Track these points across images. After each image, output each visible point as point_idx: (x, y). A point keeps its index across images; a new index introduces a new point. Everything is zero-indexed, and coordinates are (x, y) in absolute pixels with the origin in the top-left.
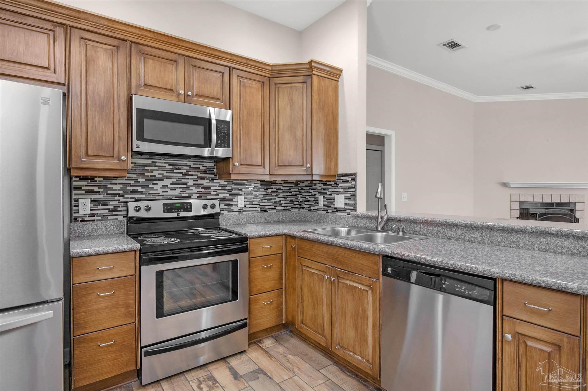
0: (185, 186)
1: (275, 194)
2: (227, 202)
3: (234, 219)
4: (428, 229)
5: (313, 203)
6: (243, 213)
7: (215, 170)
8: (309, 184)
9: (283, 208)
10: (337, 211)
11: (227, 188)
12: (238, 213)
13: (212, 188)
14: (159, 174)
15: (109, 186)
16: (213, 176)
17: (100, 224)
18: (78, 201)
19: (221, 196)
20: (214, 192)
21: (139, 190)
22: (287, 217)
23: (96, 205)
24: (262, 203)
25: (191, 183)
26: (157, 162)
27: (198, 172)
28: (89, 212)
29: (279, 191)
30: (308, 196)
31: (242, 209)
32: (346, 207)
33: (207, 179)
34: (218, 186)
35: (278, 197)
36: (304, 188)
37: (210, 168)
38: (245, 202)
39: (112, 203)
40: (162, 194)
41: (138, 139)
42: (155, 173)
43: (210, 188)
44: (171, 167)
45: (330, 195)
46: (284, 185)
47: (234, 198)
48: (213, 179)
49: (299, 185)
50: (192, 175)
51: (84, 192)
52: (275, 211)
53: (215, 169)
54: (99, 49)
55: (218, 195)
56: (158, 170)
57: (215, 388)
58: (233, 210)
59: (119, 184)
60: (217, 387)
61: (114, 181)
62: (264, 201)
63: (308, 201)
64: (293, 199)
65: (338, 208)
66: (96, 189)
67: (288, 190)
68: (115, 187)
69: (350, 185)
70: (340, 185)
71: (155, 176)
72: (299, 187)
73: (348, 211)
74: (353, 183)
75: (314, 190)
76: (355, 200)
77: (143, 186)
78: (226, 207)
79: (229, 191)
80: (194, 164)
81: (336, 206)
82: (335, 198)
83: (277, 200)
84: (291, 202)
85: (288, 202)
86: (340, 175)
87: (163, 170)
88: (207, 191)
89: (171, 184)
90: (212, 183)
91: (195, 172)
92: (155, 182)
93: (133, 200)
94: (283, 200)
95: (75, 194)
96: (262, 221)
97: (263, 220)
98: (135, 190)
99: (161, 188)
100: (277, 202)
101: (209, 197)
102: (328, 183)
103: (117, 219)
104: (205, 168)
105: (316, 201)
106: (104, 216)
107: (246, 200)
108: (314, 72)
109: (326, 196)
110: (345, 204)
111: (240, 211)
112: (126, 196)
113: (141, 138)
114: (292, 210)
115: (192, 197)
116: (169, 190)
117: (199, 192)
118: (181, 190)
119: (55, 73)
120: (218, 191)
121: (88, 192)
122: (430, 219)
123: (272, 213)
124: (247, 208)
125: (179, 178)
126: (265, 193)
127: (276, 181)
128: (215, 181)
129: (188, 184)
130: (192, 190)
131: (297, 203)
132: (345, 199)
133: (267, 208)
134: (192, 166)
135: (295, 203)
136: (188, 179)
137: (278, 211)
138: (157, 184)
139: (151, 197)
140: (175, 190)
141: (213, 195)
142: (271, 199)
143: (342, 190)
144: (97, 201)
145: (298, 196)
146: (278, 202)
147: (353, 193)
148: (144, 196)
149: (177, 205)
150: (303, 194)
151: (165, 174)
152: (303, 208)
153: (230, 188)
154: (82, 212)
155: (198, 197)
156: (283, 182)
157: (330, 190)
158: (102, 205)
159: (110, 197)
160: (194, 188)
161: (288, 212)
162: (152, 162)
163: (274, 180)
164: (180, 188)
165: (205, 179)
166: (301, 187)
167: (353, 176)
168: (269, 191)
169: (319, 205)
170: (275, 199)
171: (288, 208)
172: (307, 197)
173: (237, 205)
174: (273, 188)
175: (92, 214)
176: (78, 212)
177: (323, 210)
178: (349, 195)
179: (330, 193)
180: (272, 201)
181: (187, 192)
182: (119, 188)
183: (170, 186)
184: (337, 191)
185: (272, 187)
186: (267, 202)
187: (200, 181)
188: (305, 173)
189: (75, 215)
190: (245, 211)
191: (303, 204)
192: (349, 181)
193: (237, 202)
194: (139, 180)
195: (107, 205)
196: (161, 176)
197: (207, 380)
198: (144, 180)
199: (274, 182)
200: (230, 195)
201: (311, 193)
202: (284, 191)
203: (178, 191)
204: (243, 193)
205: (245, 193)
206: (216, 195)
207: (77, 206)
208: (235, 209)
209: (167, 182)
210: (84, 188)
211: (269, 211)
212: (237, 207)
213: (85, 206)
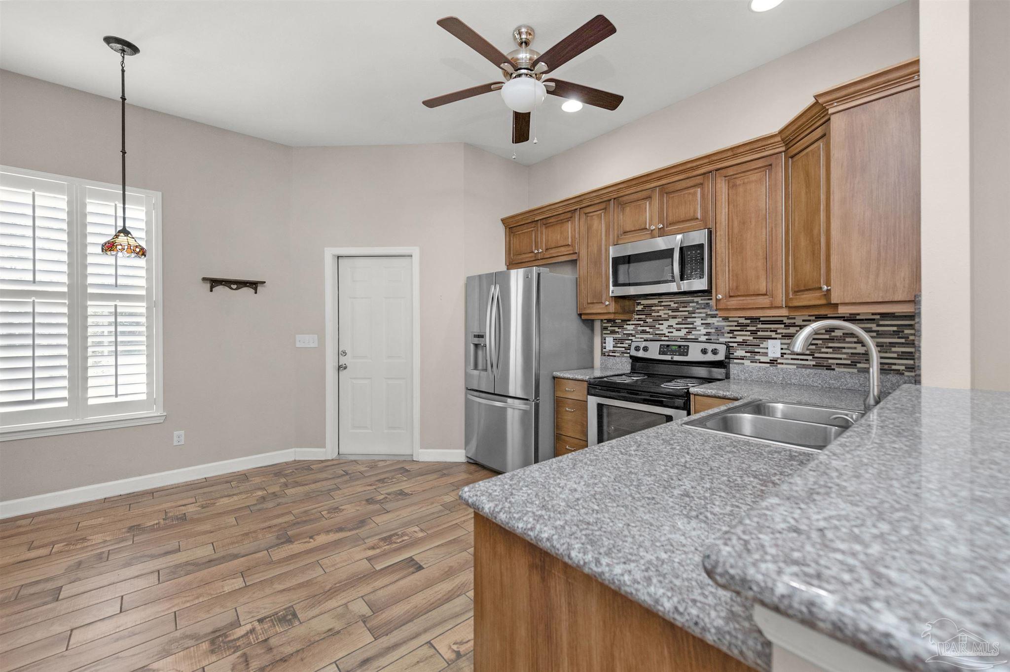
0: (691, 326)
2: (750, 348)
3: (760, 373)
6: (779, 366)
11: (749, 328)
12: (768, 365)
14: (664, 314)
15: (625, 326)
17: (618, 359)
18: (605, 339)
19: (739, 339)
20: (728, 333)
21: (647, 331)
23: (616, 343)
24: (820, 353)
25: (698, 322)
26: (662, 302)
27: (707, 308)
28: (612, 349)
31: (777, 361)
34: (736, 326)
38: (782, 349)
39: (627, 342)
40: (667, 334)
42: (661, 313)
44: (676, 305)
46: (881, 323)
47: (762, 343)
50: (700, 313)
51: (609, 332)
52: (855, 371)
54: (594, 217)
55: (736, 338)
56: (663, 310)
58: (760, 360)
59: (632, 324)
61: (628, 323)
62: (823, 350)
66: (617, 329)
67: (894, 331)
68: (629, 327)
71: (661, 316)
77: (651, 327)
78: (749, 354)
80: (702, 300)
85: (895, 355)
87: (669, 310)
89: (676, 324)
91: (703, 308)
92: (660, 322)
93: (643, 340)
95: (605, 334)
97: (820, 382)
98: (644, 330)
99: (667, 328)
100: (859, 354)
106: (623, 353)
107: (784, 347)
108: (832, 111)
111: (773, 362)
112: (637, 336)
115: (700, 339)
116: (674, 330)
117: (708, 334)
118: (687, 330)
120: (736, 333)
121: (613, 332)
123: (842, 372)
124: (787, 359)
125: (685, 318)
126: (827, 337)
127: (858, 314)
129: (695, 324)
130: (700, 330)
133: (833, 364)
134: (699, 303)
136: (695, 317)
138: (662, 324)
139: (657, 337)
140: (680, 330)
142: (844, 348)
144: (617, 340)
146: (863, 354)
149: (674, 348)
151: (670, 313)
153: (754, 328)
154: (608, 349)
155: (707, 339)
156: (878, 317)
158: (620, 344)
159: (625, 337)
160: (701, 328)
162: (659, 302)
164: (685, 328)
165: (716, 317)
170: (855, 348)
173: (766, 354)
175: (614, 350)
176: (605, 348)
180: (844, 351)
181: (693, 332)
182: (632, 329)
183: (675, 326)
186: (830, 353)
187: (710, 320)
189: (604, 350)
190: (780, 363)
193: (767, 348)
194: (648, 320)
195: (623, 343)
196: (666, 316)
198: (651, 320)
199: (850, 317)
200: (754, 338)
203: (684, 332)
204: (780, 336)
205: (782, 336)
206: (731, 338)
207: (605, 343)
208: (763, 359)
209: (673, 322)
210: (609, 328)
211: (837, 369)
212: (767, 356)
213: (610, 344)
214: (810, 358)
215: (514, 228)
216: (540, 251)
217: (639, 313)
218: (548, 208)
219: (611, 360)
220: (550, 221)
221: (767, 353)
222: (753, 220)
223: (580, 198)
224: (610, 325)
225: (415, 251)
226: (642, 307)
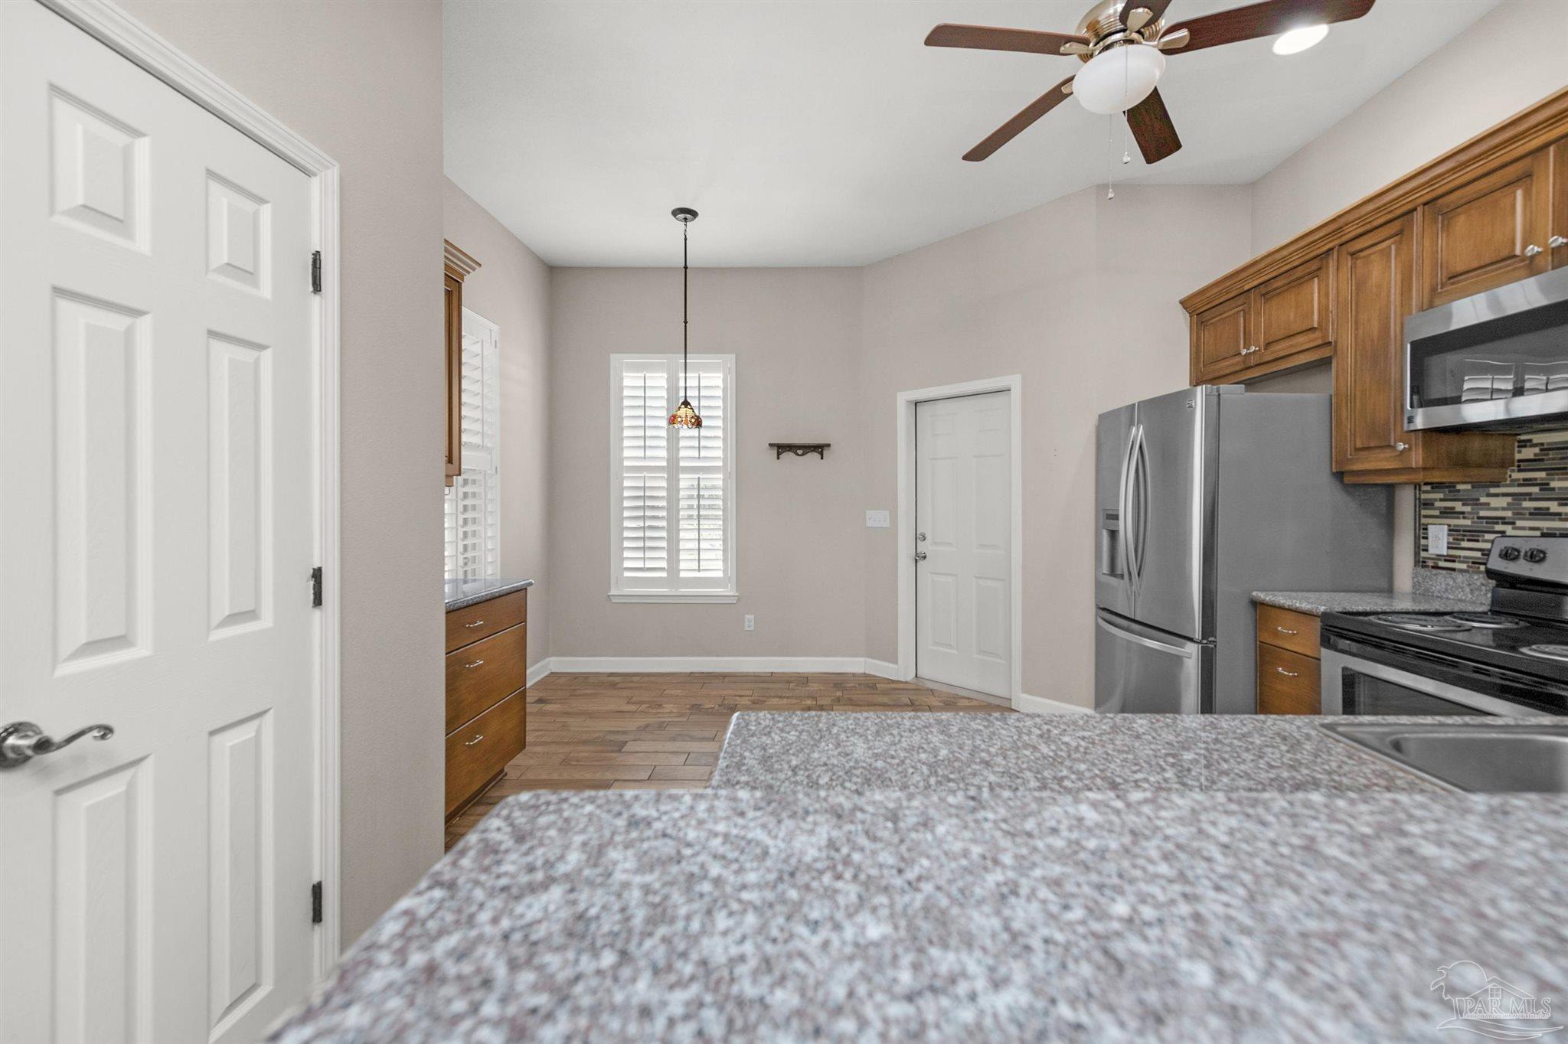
15: (1483, 500)
17: (1460, 578)
18: (1426, 529)
21: (1552, 511)
23: (1458, 540)
28: (1445, 552)
39: (1488, 536)
51: (1436, 513)
54: (1372, 257)
59: (1504, 495)
61: (1493, 490)
66: (1458, 506)
68: (1495, 502)
93: (1538, 533)
95: (1425, 517)
98: (1540, 509)
106: (1473, 563)
112: (1519, 523)
121: (1445, 513)
144: (1459, 531)
154: (1433, 551)
158: (1469, 540)
159: (1484, 525)
175: (1451, 556)
176: (1427, 550)
182: (1505, 505)
189: (1423, 554)
194: (1553, 484)
195: (1478, 541)
207: (1426, 538)
210: (1438, 504)
213: (1438, 540)
215: (1206, 314)
216: (1253, 349)
217: (1524, 465)
218: (1269, 260)
219: (1440, 579)
220: (1274, 286)
223: (1335, 226)
224: (1441, 496)
225: (1015, 381)
226: (1537, 450)
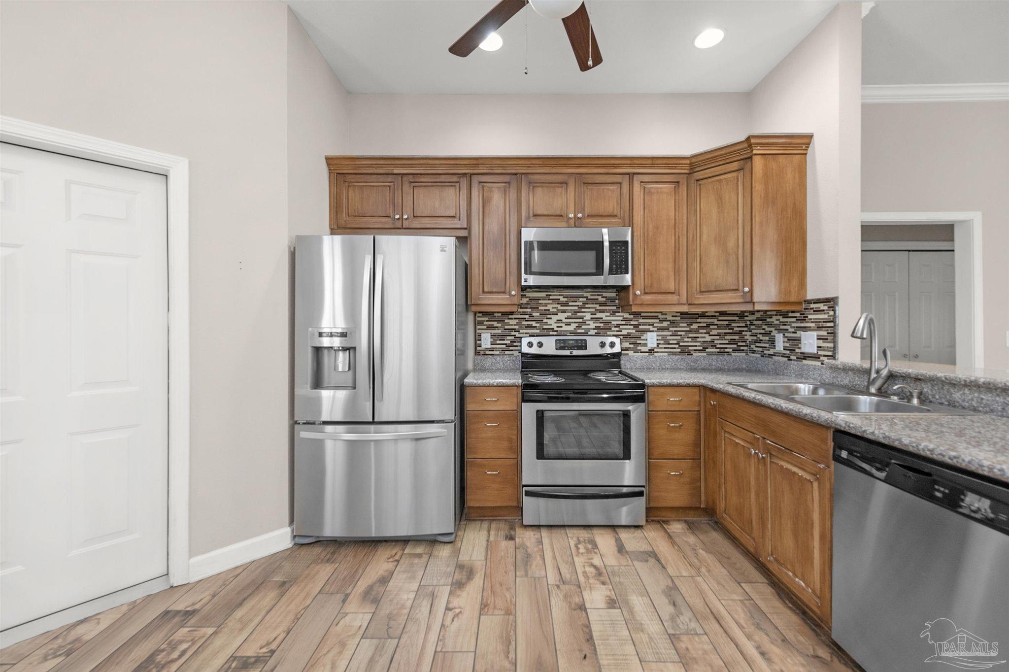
0: (581, 320)
1: (705, 331)
2: (633, 340)
3: (642, 362)
4: (982, 399)
5: (767, 345)
6: (656, 354)
7: (617, 301)
8: (761, 316)
9: (718, 350)
10: (805, 358)
11: (632, 323)
12: (647, 354)
13: (613, 323)
14: (553, 308)
15: (506, 321)
16: (615, 308)
17: (498, 358)
18: (480, 336)
19: (624, 332)
20: (615, 327)
21: (533, 325)
22: (725, 363)
23: (495, 340)
24: (684, 342)
25: (588, 316)
26: (551, 295)
27: (596, 304)
28: (489, 346)
29: (711, 327)
30: (760, 334)
31: (653, 350)
32: (820, 353)
33: (607, 312)
34: (622, 320)
35: (710, 335)
36: (755, 322)
37: (611, 299)
38: (657, 340)
39: (509, 338)
40: (556, 329)
41: (526, 273)
42: (549, 307)
43: (611, 323)
44: (566, 299)
45: (794, 333)
46: (720, 318)
47: (643, 336)
48: (614, 313)
49: (746, 318)
50: (589, 308)
51: (485, 327)
52: (705, 354)
53: (617, 299)
54: (493, 189)
55: (621, 331)
56: (552, 304)
57: (593, 553)
58: (641, 350)
59: (515, 319)
60: (596, 553)
61: (510, 317)
62: (686, 340)
63: (761, 341)
64: (737, 337)
65: (807, 353)
66: (495, 324)
67: (727, 325)
68: (511, 322)
69: (826, 316)
70: (810, 317)
71: (549, 310)
72: (748, 320)
73: (822, 358)
74: (832, 313)
75: (770, 325)
76: (834, 342)
77: (537, 321)
78: (631, 346)
79: (636, 326)
80: (591, 295)
81: (802, 350)
82: (800, 337)
83: (708, 338)
84: (732, 342)
85: (727, 342)
86: (809, 302)
87: (558, 304)
88: (607, 326)
89: (566, 318)
90: (613, 316)
91: (592, 304)
92: (549, 316)
93: (528, 335)
94: (717, 340)
95: (479, 329)
96: (682, 367)
97: (685, 365)
98: (529, 325)
99: (555, 323)
100: (707, 342)
101: (609, 333)
102: (790, 315)
103: (513, 355)
104: (604, 299)
105: (772, 342)
106: (502, 350)
107: (660, 338)
108: (755, 152)
109: (787, 335)
110: (818, 347)
111: (651, 351)
112: (521, 331)
113: (529, 271)
114: (733, 354)
115: (589, 333)
116: (563, 325)
117: (597, 328)
118: (577, 325)
119: (460, 220)
120: (621, 327)
121: (490, 327)
122: (982, 380)
123: (699, 356)
124: (661, 348)
125: (574, 312)
126: (688, 329)
127: (707, 312)
128: (617, 314)
129: (585, 318)
130: (589, 325)
131: (744, 344)
132: (818, 339)
133: (692, 350)
134: (589, 298)
135: (740, 344)
136: (584, 312)
137: (709, 354)
138: (551, 318)
139: (545, 332)
140: (570, 325)
141: (614, 331)
142: (698, 337)
143: (813, 325)
144: (496, 336)
145: (744, 333)
146: (710, 342)
147: (830, 330)
148: (538, 331)
149: (570, 342)
150: (754, 331)
151: (559, 307)
152: (753, 352)
153: (636, 323)
154: (484, 346)
155: (596, 333)
156: (718, 314)
157: (793, 325)
158: (500, 340)
159: (507, 332)
160: (591, 323)
161: (726, 357)
162: (547, 295)
163: (702, 312)
164: (575, 323)
165: (604, 312)
166: (750, 321)
167: (831, 302)
168: (695, 326)
169: (777, 348)
170: (704, 337)
171: (726, 350)
172: (759, 336)
173: (645, 345)
174: (700, 323)
175: (492, 348)
176: (481, 346)
177: (782, 356)
178: (824, 333)
179: (793, 330)
180: (698, 340)
181: (583, 327)
182: (516, 323)
183: (564, 320)
184: (805, 327)
185: (698, 320)
186: (691, 342)
187: (599, 315)
188: (743, 301)
189: (479, 348)
190: (656, 352)
191: (752, 346)
192: (823, 310)
193: (647, 340)
194: (534, 314)
195: (504, 340)
196: (555, 310)
197: (587, 542)
198: (538, 314)
199: (702, 314)
200: (636, 331)
201: (764, 329)
202: (719, 327)
203: (573, 326)
204: (656, 329)
205: (658, 329)
206: (617, 331)
207: (480, 340)
208: (644, 349)
209: (562, 316)
210: (486, 323)
211: (694, 354)
212: (647, 346)
213: (486, 341)
214: (677, 346)
215: (350, 176)
216: (406, 217)
218: (422, 162)
219: (489, 360)
220: (422, 180)
221: (647, 344)
222: (665, 227)
224: (487, 319)
226: (527, 299)
